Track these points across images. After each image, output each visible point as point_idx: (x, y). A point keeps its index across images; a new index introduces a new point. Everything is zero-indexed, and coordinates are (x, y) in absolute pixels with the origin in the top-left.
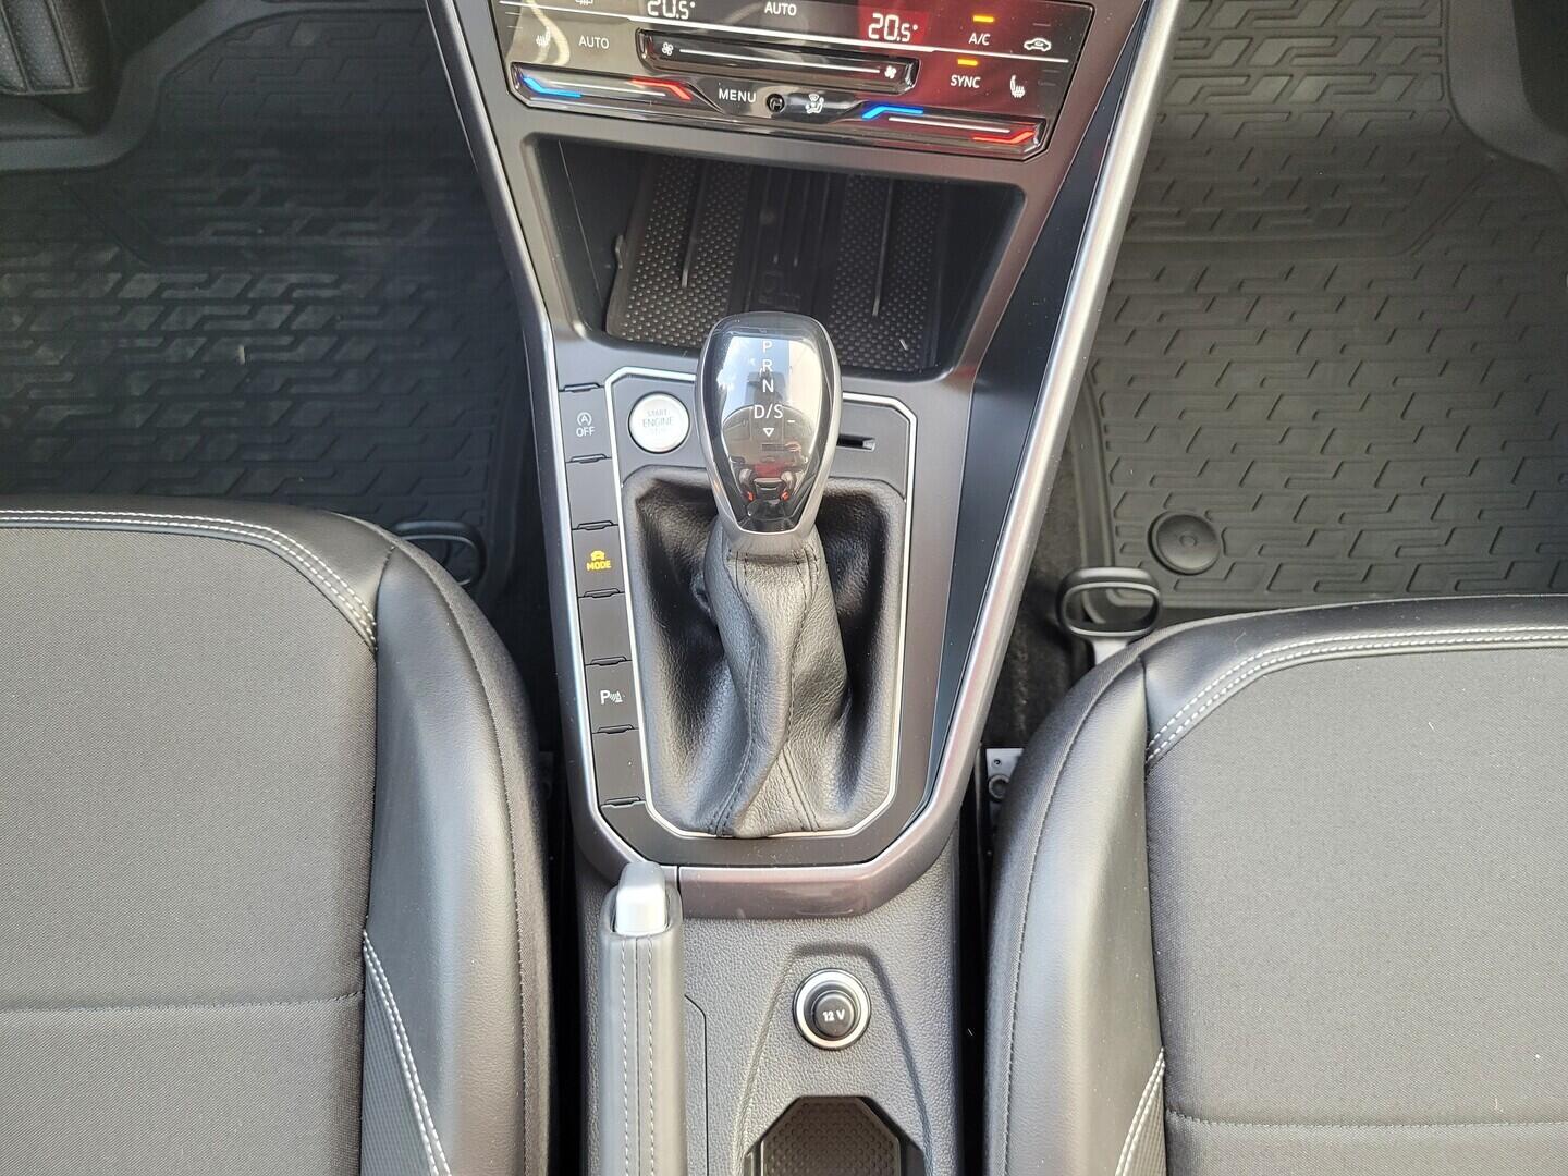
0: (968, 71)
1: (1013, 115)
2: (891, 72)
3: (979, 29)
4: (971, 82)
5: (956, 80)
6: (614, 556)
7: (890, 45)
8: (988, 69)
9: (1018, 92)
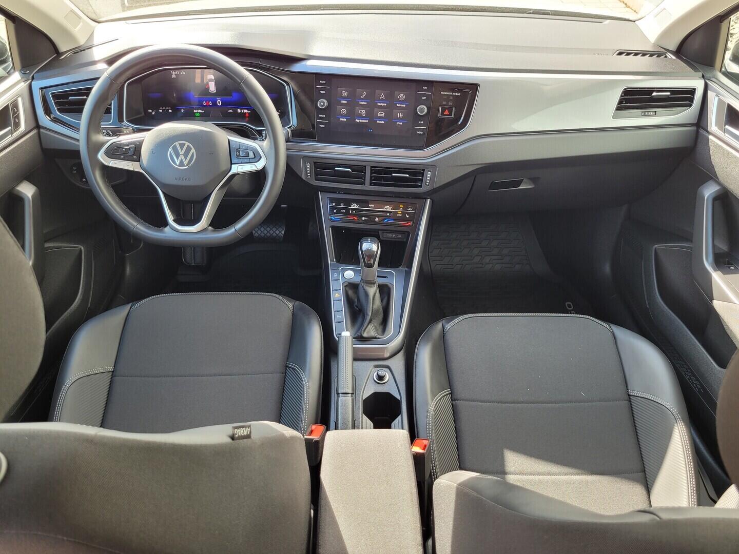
0: (400, 214)
1: (407, 220)
2: (388, 214)
3: (401, 208)
4: (400, 215)
5: (398, 215)
6: (340, 294)
7: (388, 210)
8: (402, 213)
9: (408, 216)
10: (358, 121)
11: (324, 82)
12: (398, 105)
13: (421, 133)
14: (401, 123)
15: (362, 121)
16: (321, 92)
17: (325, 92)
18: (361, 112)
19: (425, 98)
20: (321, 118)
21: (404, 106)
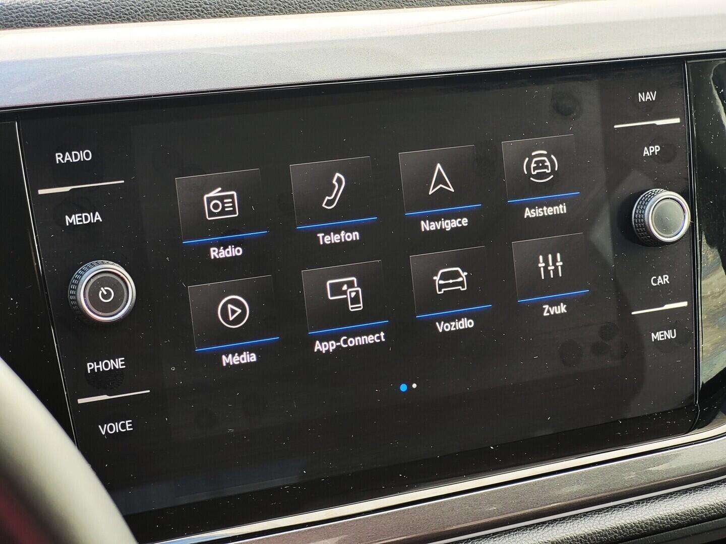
10: (331, 346)
11: (83, 156)
12: (528, 213)
13: (669, 335)
14: (562, 309)
15: (354, 342)
16: (74, 219)
17: (98, 217)
18: (337, 290)
19: (656, 149)
20: (101, 382)
21: (561, 209)
